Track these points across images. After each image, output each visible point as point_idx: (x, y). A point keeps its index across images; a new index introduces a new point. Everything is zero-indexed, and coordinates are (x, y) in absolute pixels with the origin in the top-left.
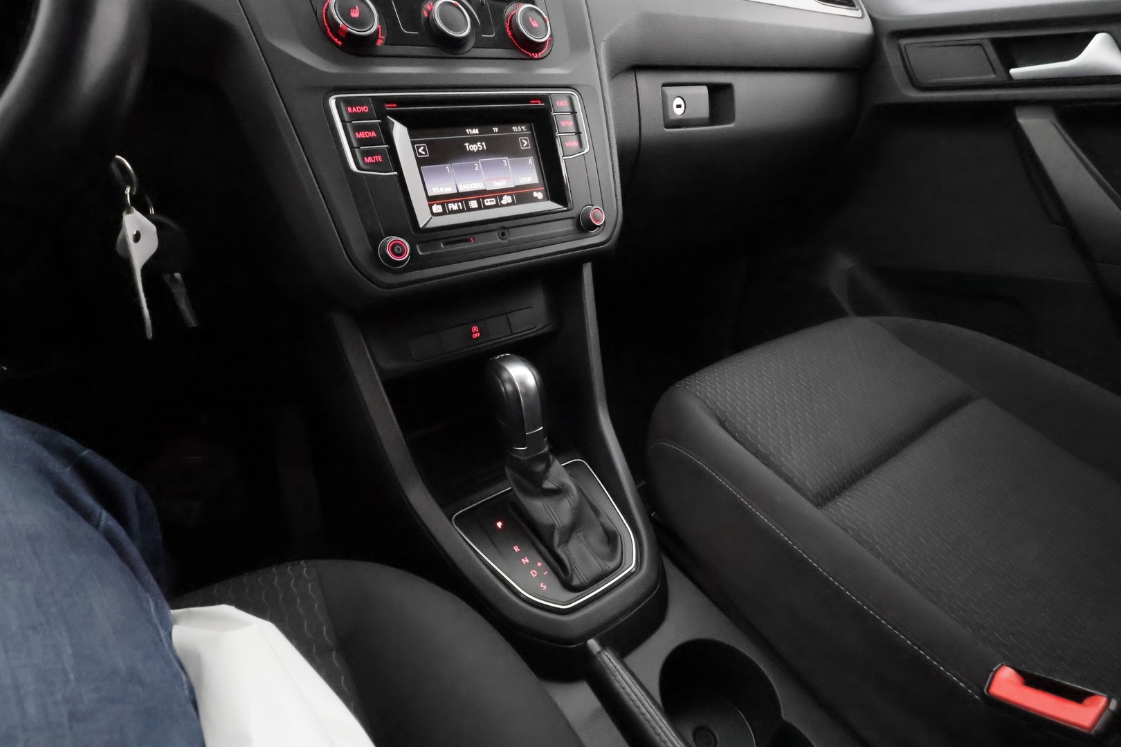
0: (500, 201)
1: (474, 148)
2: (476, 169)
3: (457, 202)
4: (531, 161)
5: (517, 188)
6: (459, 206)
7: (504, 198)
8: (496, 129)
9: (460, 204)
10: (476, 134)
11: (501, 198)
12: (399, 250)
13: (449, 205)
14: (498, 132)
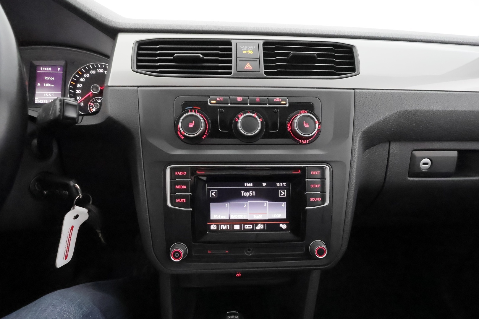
0: (255, 227)
1: (247, 194)
2: (245, 207)
3: (227, 225)
4: (284, 204)
5: (269, 220)
6: (227, 227)
7: (258, 225)
8: (264, 184)
9: (228, 226)
10: (251, 186)
11: (256, 225)
12: (177, 255)
13: (222, 226)
14: (266, 186)
